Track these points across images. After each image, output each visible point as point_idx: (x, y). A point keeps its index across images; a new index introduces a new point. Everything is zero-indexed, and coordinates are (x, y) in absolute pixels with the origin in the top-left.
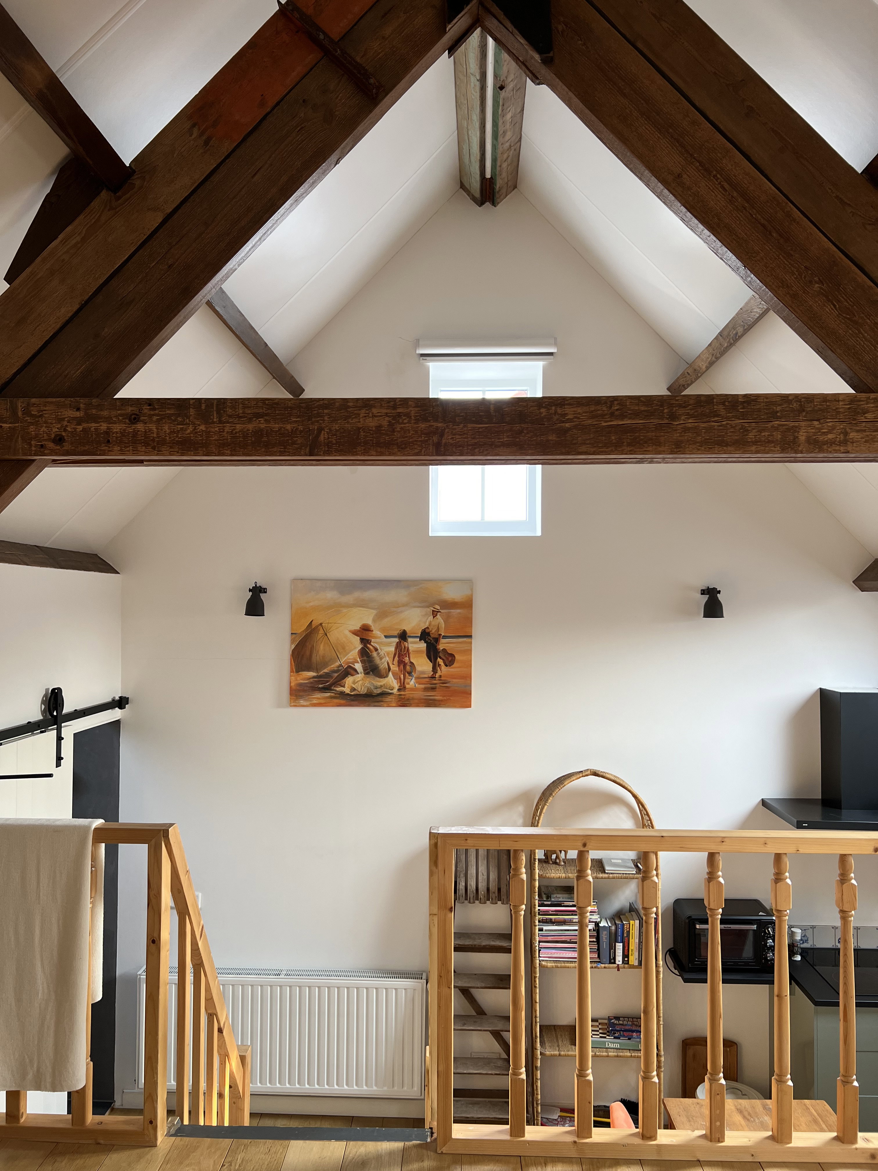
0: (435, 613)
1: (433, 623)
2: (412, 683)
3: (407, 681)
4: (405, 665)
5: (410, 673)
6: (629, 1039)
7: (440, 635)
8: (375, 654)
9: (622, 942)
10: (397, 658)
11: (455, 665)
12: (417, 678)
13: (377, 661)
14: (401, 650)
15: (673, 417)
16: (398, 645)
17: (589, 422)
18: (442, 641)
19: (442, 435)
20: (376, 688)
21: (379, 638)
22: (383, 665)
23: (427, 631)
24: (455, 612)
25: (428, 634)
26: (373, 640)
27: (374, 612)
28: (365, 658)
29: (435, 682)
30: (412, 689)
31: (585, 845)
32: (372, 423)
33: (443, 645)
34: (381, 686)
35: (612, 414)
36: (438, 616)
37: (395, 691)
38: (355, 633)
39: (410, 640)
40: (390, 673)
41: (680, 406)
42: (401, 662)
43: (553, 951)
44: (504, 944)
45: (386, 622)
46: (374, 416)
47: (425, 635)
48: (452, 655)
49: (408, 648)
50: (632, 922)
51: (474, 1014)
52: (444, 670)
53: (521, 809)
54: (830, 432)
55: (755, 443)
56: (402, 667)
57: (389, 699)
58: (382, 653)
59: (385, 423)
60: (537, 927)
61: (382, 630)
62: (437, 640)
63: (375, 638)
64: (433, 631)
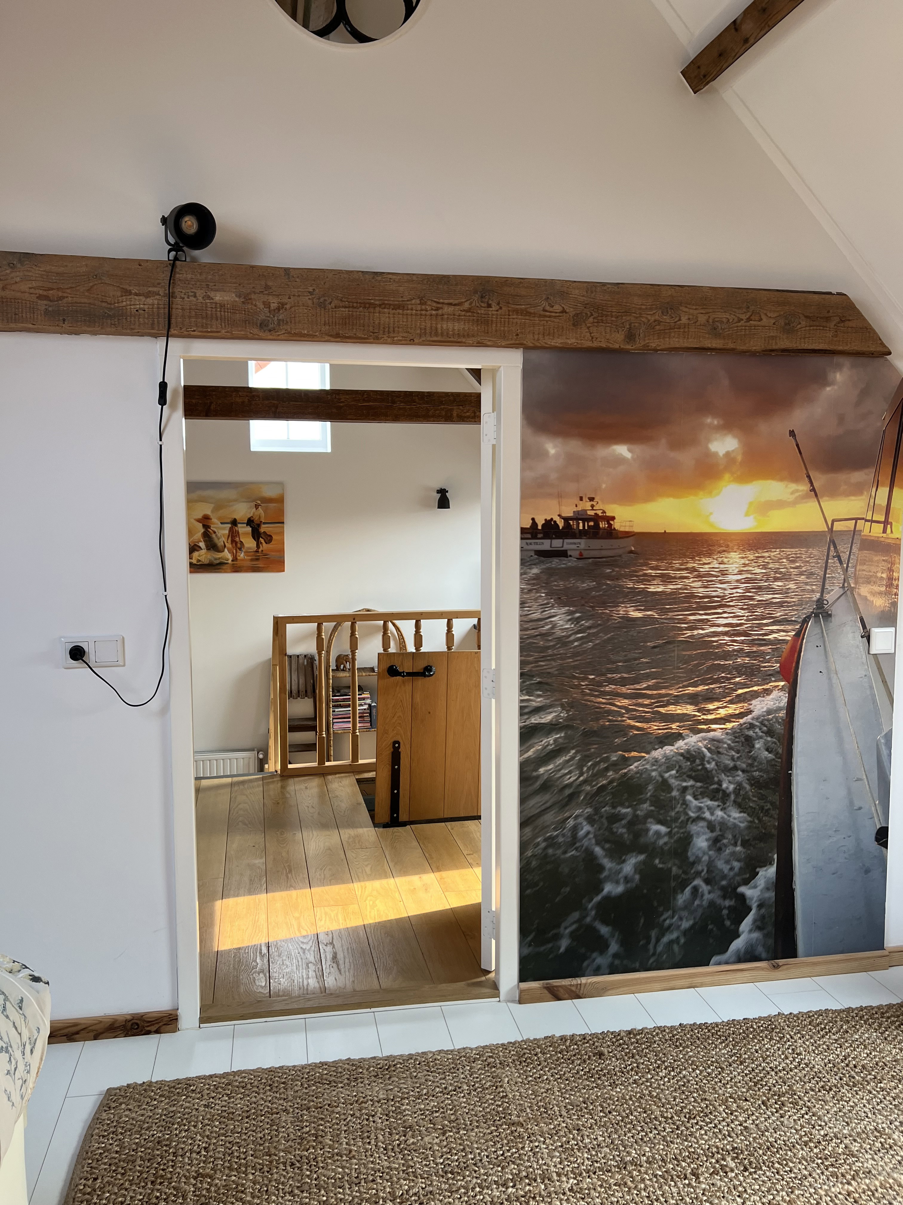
0: (257, 507)
1: (256, 513)
2: (242, 555)
3: (238, 554)
4: (236, 543)
5: (240, 549)
7: (261, 522)
8: (214, 536)
10: (230, 539)
11: (273, 542)
12: (245, 552)
13: (216, 540)
14: (233, 533)
15: (394, 402)
16: (231, 530)
17: (353, 403)
18: (263, 526)
19: (277, 408)
20: (216, 559)
21: (217, 524)
22: (220, 543)
23: (252, 519)
24: (272, 505)
25: (253, 521)
26: (212, 526)
27: (213, 505)
28: (207, 539)
30: (242, 560)
31: (354, 619)
32: (239, 400)
33: (263, 528)
34: (219, 558)
35: (364, 400)
36: (260, 508)
37: (230, 561)
38: (199, 521)
39: (239, 525)
40: (226, 550)
41: (397, 397)
42: (233, 541)
45: (221, 513)
46: (240, 396)
47: (250, 522)
48: (271, 536)
49: (238, 531)
52: (264, 546)
54: (467, 412)
55: (433, 416)
56: (234, 544)
58: (219, 535)
60: (331, 710)
62: (259, 525)
63: (214, 524)
64: (256, 519)
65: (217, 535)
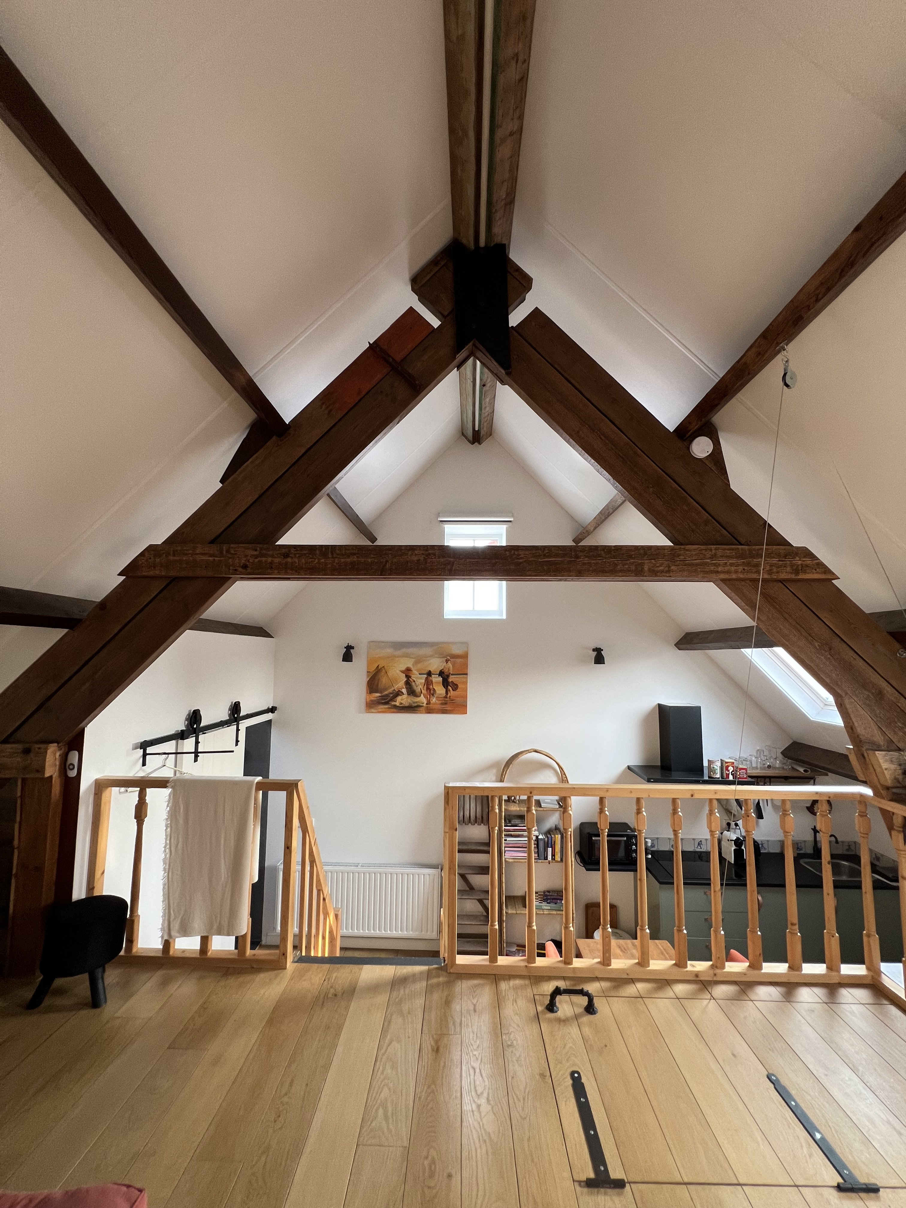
0: (447, 661)
1: (446, 667)
2: (434, 700)
3: (431, 699)
4: (430, 690)
5: (433, 695)
6: (556, 904)
7: (450, 673)
8: (413, 684)
9: (552, 847)
10: (425, 686)
11: (458, 690)
12: (436, 697)
13: (415, 688)
14: (428, 682)
15: (577, 557)
16: (427, 679)
17: (533, 559)
18: (451, 676)
19: (453, 565)
20: (414, 703)
21: (416, 675)
22: (418, 690)
23: (443, 671)
24: (459, 660)
25: (443, 673)
26: (412, 676)
27: (413, 660)
28: (408, 686)
29: (447, 700)
31: (531, 793)
32: (415, 558)
33: (451, 679)
34: (417, 702)
35: (545, 555)
36: (449, 663)
37: (425, 705)
38: (403, 672)
39: (433, 676)
40: (422, 695)
41: (581, 551)
42: (428, 689)
43: (513, 852)
44: (485, 848)
45: (419, 666)
46: (416, 555)
47: (441, 673)
48: (457, 685)
49: (432, 681)
50: (556, 836)
51: (468, 889)
52: (452, 693)
53: (494, 771)
54: (661, 566)
55: (621, 571)
56: (428, 691)
57: (421, 709)
58: (417, 683)
59: (422, 558)
60: (503, 839)
61: (418, 670)
62: (448, 676)
63: (414, 674)
64: (446, 671)
65: (415, 684)
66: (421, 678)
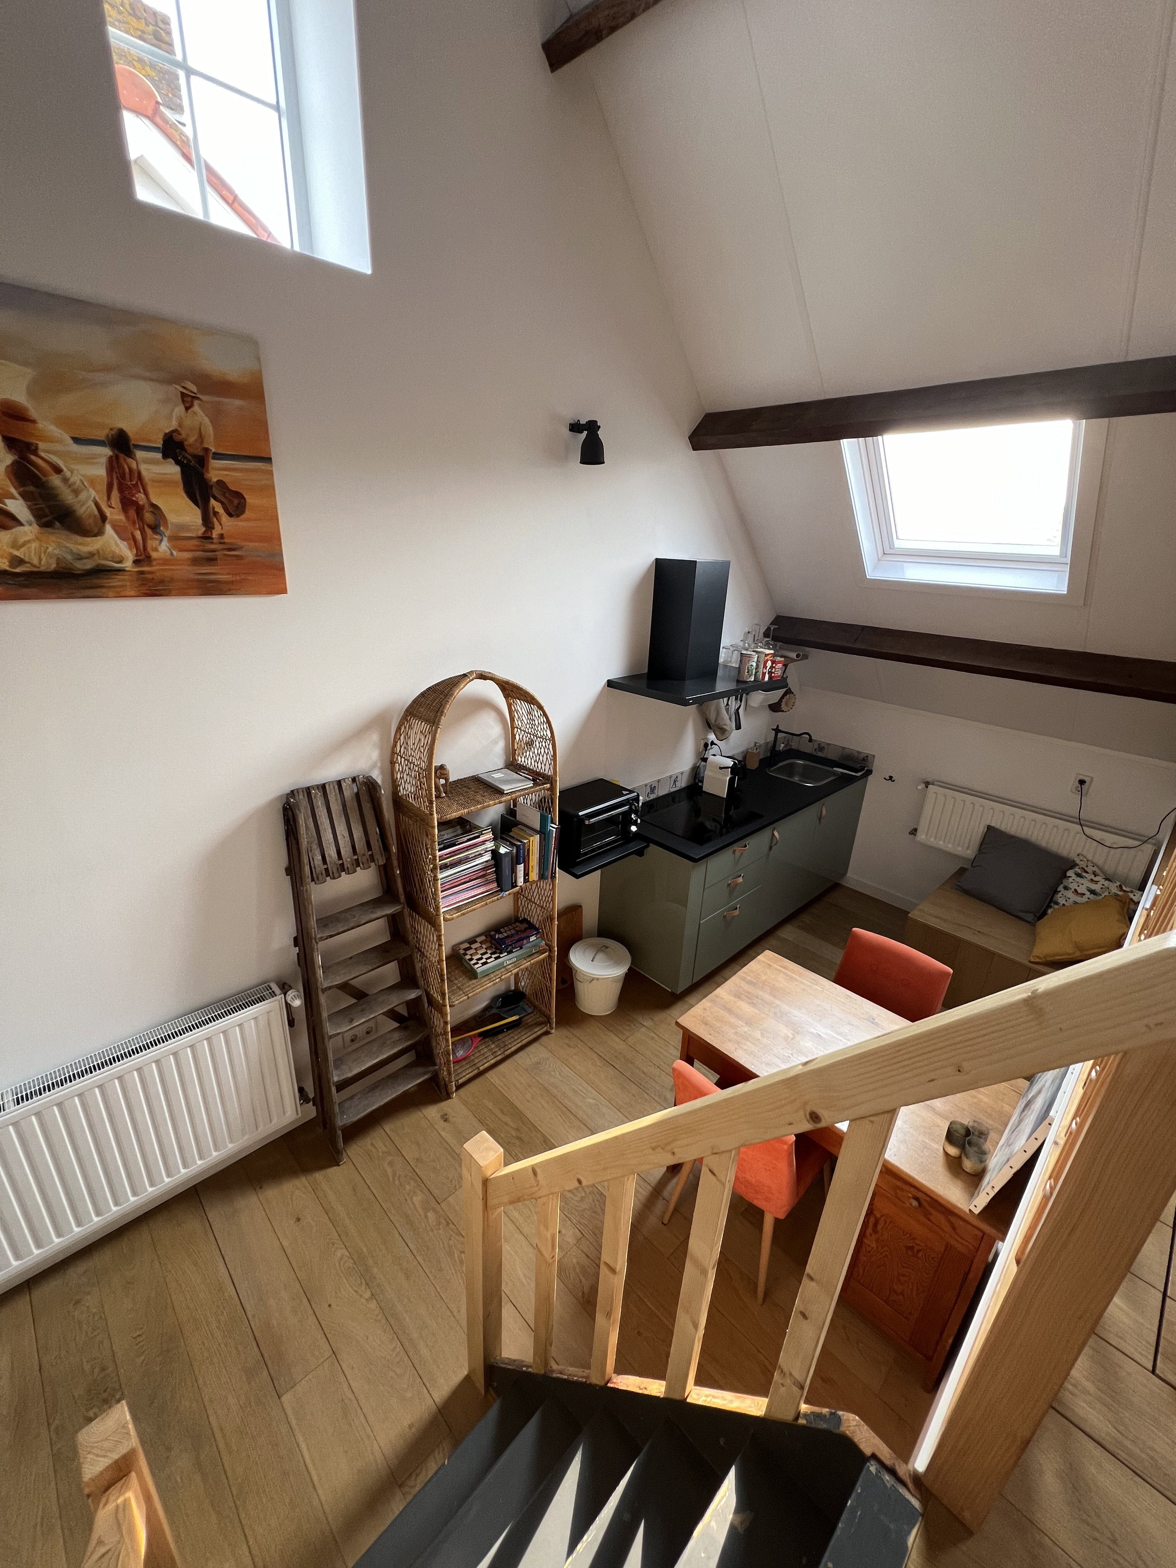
0: (186, 400)
1: (188, 422)
2: (163, 548)
3: (151, 543)
4: (139, 510)
5: (155, 528)
6: (521, 948)
7: (207, 450)
8: (55, 480)
9: (524, 862)
10: (115, 494)
11: (247, 514)
13: (68, 497)
14: (123, 476)
16: (113, 465)
18: (214, 463)
20: (80, 558)
21: (60, 441)
22: (83, 506)
23: (177, 438)
25: (181, 445)
26: (42, 445)
28: (31, 488)
29: (213, 547)
30: (165, 561)
33: (216, 471)
34: (91, 555)
36: (196, 408)
37: (128, 564)
39: (140, 454)
40: (107, 526)
42: (127, 503)
43: (452, 897)
47: (172, 447)
48: (239, 495)
49: (139, 474)
50: (531, 839)
52: (225, 524)
56: (132, 513)
58: (75, 479)
61: (61, 422)
62: (202, 460)
63: (50, 440)
64: (190, 439)
65: (65, 480)
66: (88, 460)
